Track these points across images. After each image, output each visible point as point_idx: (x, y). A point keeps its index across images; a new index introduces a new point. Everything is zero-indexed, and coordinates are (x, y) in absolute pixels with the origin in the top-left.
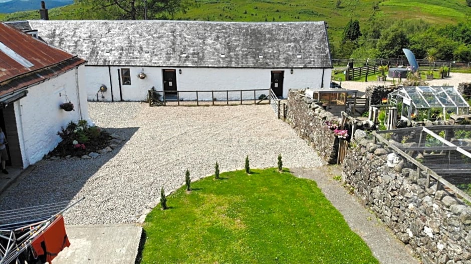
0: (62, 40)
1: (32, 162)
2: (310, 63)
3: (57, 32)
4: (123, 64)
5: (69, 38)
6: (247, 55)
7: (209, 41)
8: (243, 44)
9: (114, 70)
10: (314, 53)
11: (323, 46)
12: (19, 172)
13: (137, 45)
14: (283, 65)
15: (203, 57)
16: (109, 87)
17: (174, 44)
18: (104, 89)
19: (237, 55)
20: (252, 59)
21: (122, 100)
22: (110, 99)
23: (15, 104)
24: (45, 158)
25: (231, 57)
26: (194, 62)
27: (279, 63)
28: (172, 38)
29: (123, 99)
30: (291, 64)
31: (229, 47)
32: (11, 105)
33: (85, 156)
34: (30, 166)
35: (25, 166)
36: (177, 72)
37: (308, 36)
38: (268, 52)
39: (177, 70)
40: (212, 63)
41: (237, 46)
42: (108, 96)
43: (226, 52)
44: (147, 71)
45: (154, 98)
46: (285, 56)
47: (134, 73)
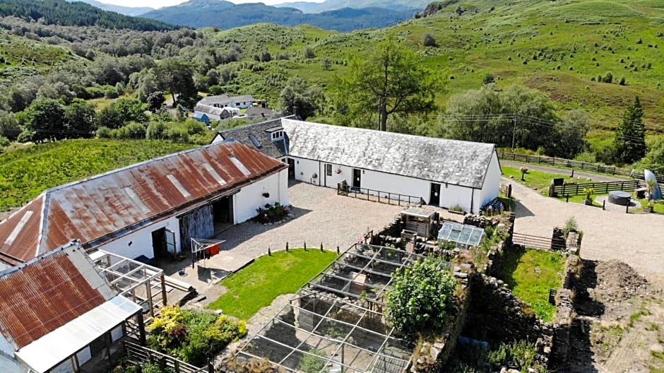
0: (298, 136)
1: (239, 222)
2: (463, 181)
3: (297, 130)
4: (328, 161)
5: (302, 136)
6: (415, 166)
7: (392, 150)
8: (416, 156)
9: (323, 164)
10: (471, 173)
11: (482, 167)
12: (230, 226)
13: (342, 147)
14: (440, 179)
15: (382, 163)
16: (318, 175)
17: (366, 150)
18: (315, 176)
19: (407, 165)
20: (419, 171)
21: (325, 186)
22: (318, 184)
23: (234, 196)
24: (248, 221)
25: (402, 166)
26: (374, 166)
27: (438, 177)
28: (367, 144)
29: (327, 185)
30: (447, 180)
31: (404, 158)
32: (232, 196)
33: (266, 224)
34: (238, 224)
35: (235, 224)
36: (362, 172)
37: (474, 156)
38: (433, 167)
39: (362, 170)
40: (387, 169)
41: (411, 157)
42: (317, 181)
43: (400, 161)
44: (342, 168)
45: (343, 189)
46: (447, 171)
47: (334, 169)
